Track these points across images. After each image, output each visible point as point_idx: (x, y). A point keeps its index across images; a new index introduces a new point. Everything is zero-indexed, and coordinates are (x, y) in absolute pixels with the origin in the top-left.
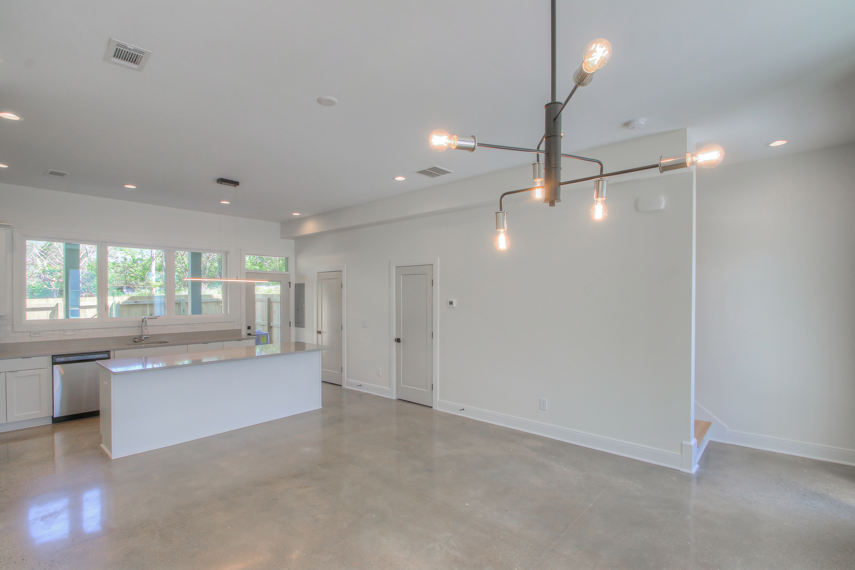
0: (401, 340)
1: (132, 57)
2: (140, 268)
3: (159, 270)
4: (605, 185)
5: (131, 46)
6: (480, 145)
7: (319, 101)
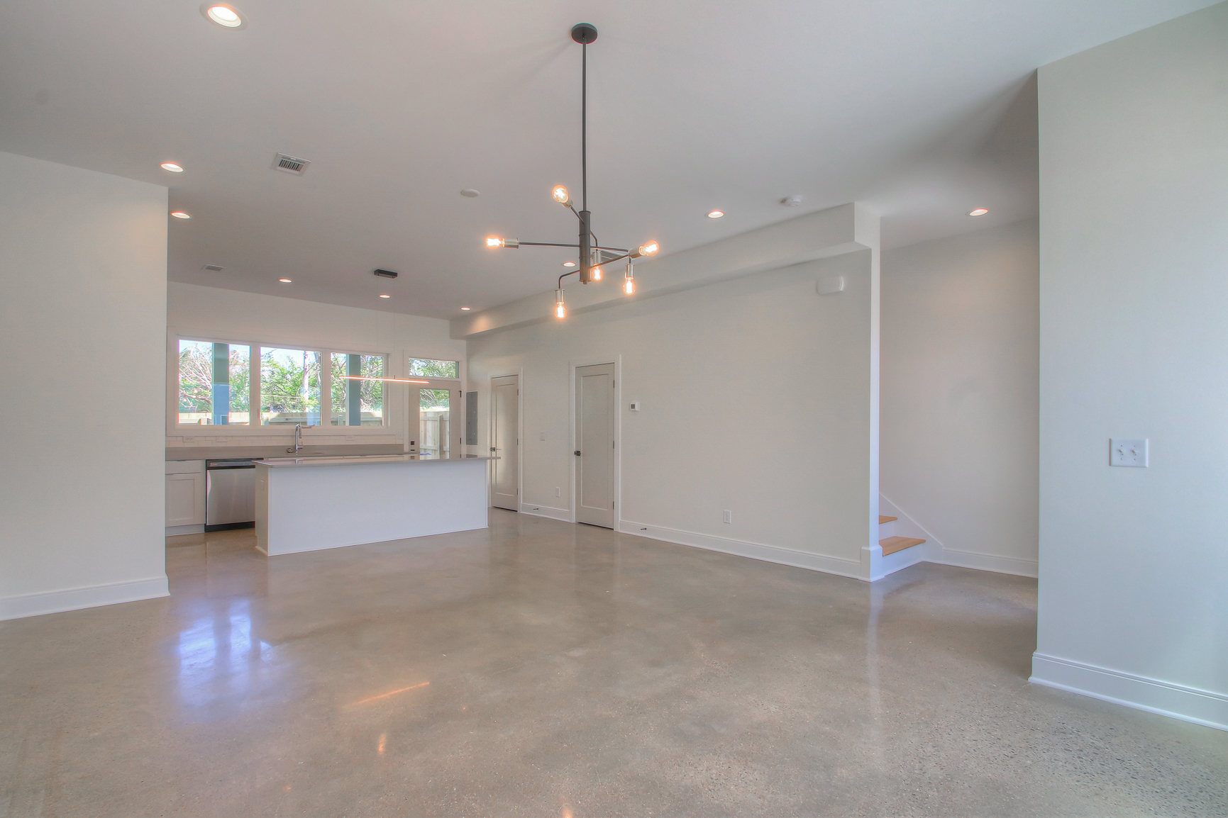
0: (581, 452)
1: (295, 166)
2: (290, 384)
3: (313, 385)
4: (632, 268)
5: (294, 158)
6: (520, 243)
7: (463, 193)
